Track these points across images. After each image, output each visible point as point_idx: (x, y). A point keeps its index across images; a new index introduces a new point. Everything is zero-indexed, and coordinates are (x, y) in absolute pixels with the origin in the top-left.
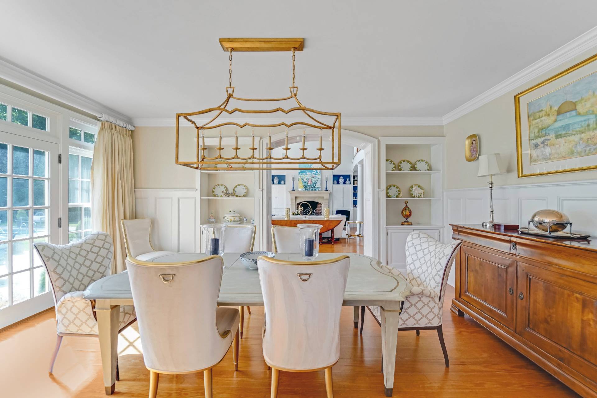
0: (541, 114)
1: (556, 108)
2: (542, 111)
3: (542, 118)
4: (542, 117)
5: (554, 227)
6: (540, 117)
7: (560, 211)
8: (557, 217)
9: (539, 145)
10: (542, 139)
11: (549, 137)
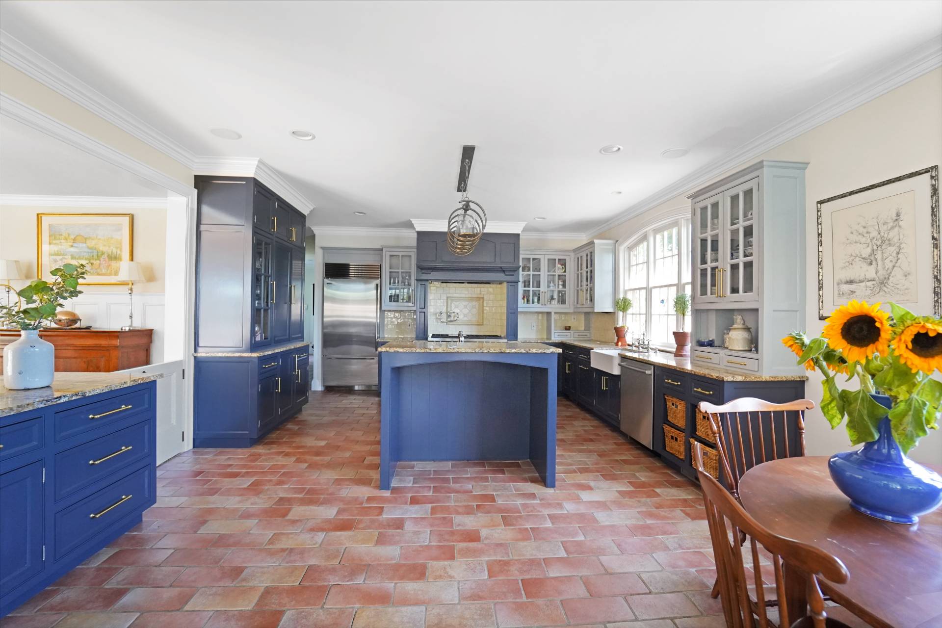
0: (61, 237)
1: (72, 237)
2: (61, 235)
3: (62, 241)
4: (61, 239)
5: (69, 323)
6: (59, 239)
7: (73, 311)
8: (72, 316)
9: (58, 261)
10: (61, 257)
11: (66, 257)
